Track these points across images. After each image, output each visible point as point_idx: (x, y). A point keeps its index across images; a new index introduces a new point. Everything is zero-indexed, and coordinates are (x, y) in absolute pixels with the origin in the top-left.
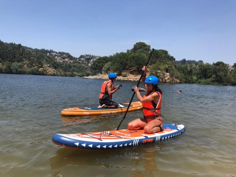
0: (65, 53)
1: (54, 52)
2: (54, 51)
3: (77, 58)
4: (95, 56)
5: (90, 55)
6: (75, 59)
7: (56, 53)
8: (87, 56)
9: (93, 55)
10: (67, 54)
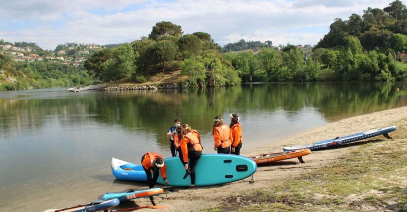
0: (27, 43)
1: (7, 43)
2: (5, 41)
3: (51, 51)
4: (85, 45)
5: (75, 43)
6: (47, 53)
7: (11, 44)
8: (70, 45)
9: (82, 44)
10: (32, 45)
